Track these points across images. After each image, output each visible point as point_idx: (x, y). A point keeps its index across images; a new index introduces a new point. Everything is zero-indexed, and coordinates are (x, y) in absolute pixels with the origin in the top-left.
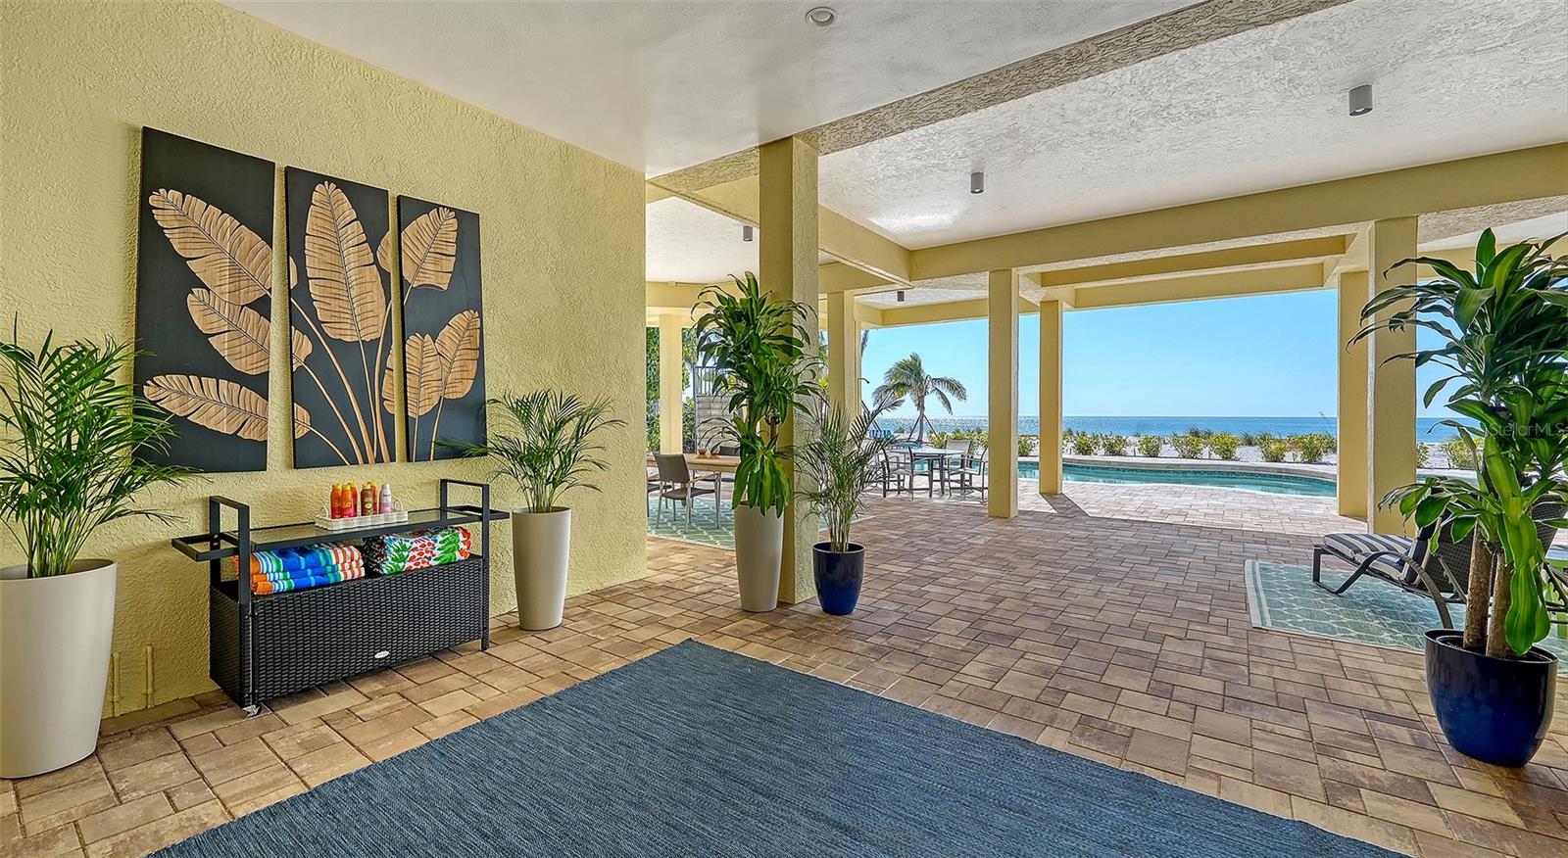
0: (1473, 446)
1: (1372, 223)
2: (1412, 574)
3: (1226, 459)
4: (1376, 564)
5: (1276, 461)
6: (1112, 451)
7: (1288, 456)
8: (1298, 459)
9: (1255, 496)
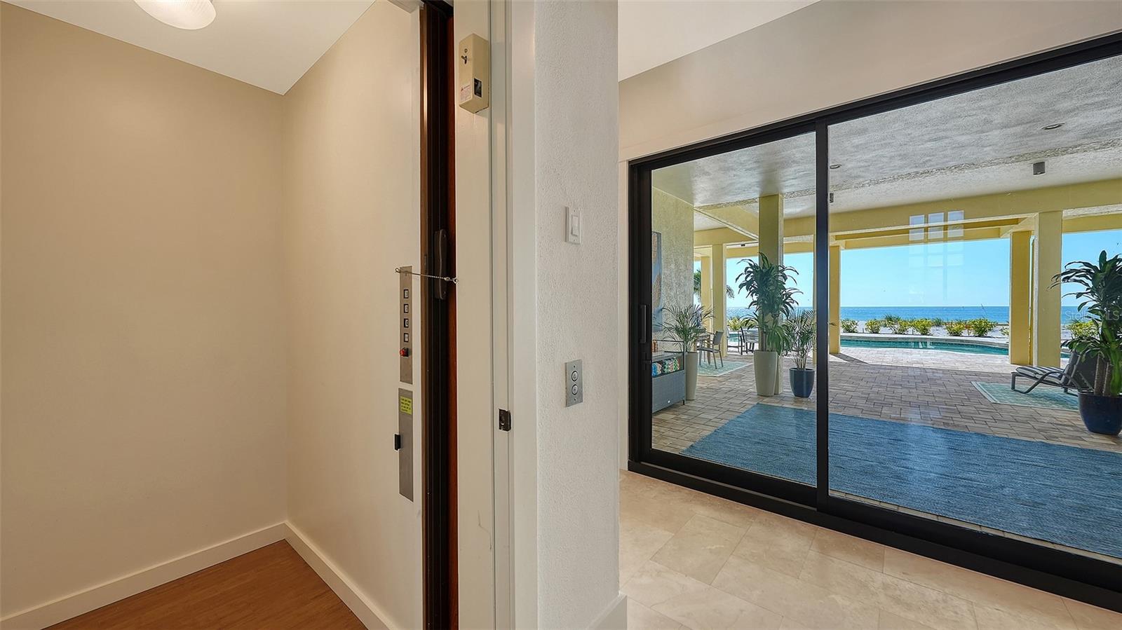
0: (1097, 325)
1: (1038, 213)
2: (1067, 380)
3: (924, 334)
4: (1047, 378)
5: (957, 336)
6: (848, 330)
7: (965, 333)
8: (972, 334)
9: (956, 355)
